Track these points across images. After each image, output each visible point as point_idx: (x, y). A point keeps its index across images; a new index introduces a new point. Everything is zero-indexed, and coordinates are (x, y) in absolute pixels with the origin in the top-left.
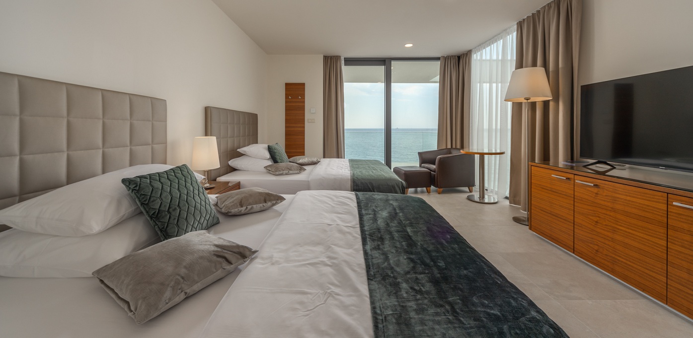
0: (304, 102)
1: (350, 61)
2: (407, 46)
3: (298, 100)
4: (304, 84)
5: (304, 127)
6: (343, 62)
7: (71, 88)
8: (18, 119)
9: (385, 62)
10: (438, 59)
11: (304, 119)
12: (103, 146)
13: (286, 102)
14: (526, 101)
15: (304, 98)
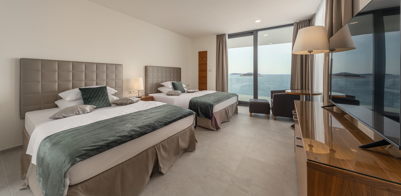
0: (207, 61)
1: (231, 36)
2: (256, 22)
3: (204, 60)
4: (206, 52)
5: (207, 74)
6: (227, 37)
7: (86, 64)
8: (72, 72)
9: (253, 33)
10: (292, 25)
11: (207, 70)
12: (96, 80)
13: (199, 61)
14: (309, 53)
15: (207, 59)
